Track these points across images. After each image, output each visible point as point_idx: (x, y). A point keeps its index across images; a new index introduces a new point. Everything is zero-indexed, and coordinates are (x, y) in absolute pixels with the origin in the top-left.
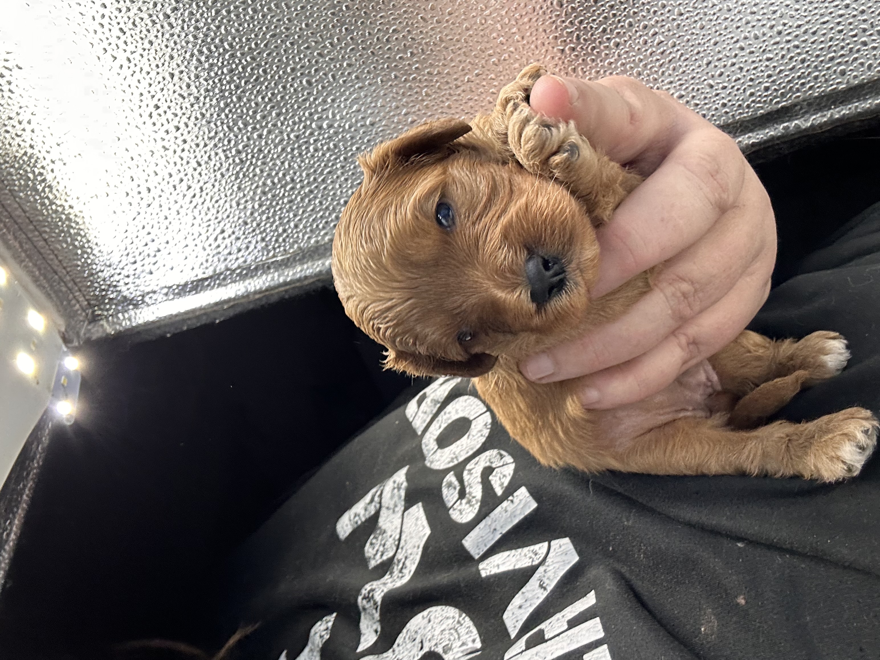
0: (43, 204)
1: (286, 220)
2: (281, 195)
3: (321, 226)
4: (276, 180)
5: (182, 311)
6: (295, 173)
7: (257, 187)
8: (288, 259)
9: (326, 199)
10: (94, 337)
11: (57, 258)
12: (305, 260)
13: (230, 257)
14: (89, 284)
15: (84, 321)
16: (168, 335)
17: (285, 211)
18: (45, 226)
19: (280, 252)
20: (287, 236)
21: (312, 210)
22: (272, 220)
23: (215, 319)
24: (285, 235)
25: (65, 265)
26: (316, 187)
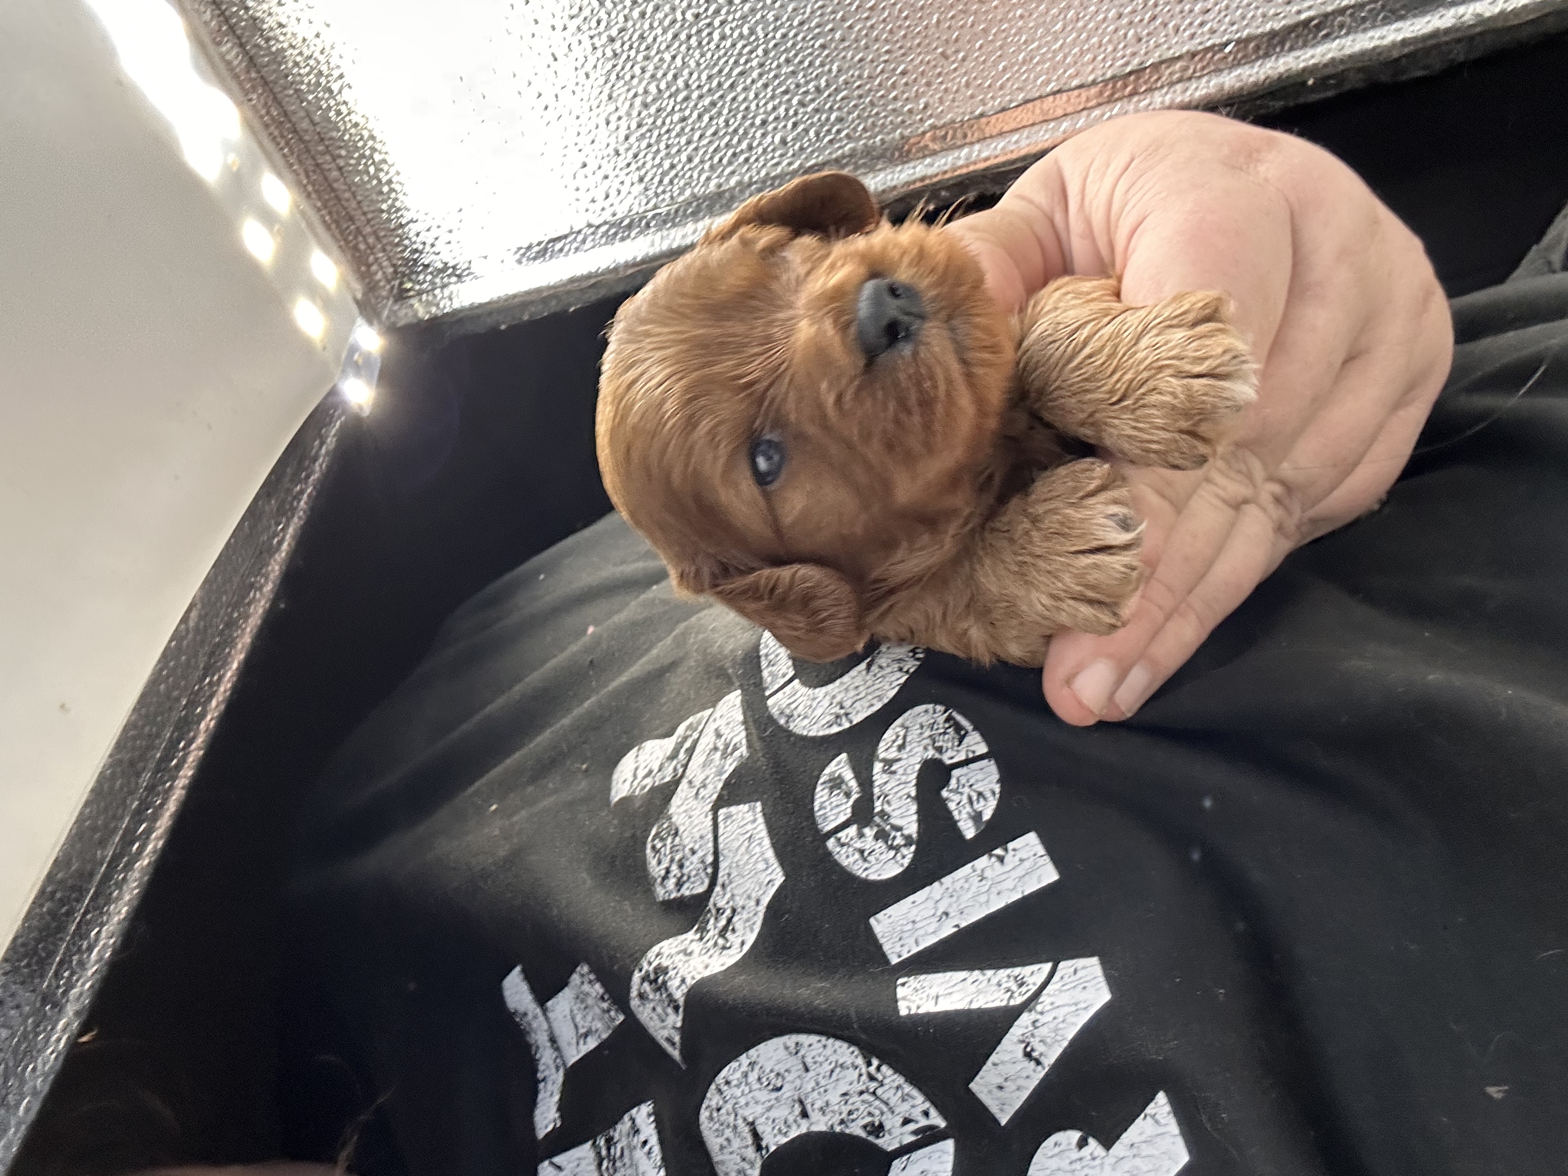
0: (339, 113)
1: (674, 150)
2: (669, 109)
3: (725, 161)
4: (663, 86)
5: (523, 290)
6: (691, 74)
7: (635, 95)
8: (676, 212)
9: (735, 116)
10: (401, 324)
11: (355, 197)
12: (701, 215)
13: (592, 207)
14: (397, 240)
15: (388, 298)
16: (503, 327)
17: (674, 134)
18: (341, 147)
19: (664, 200)
20: (676, 175)
21: (715, 134)
22: (654, 149)
23: (570, 305)
24: (672, 174)
25: (365, 209)
26: (722, 97)
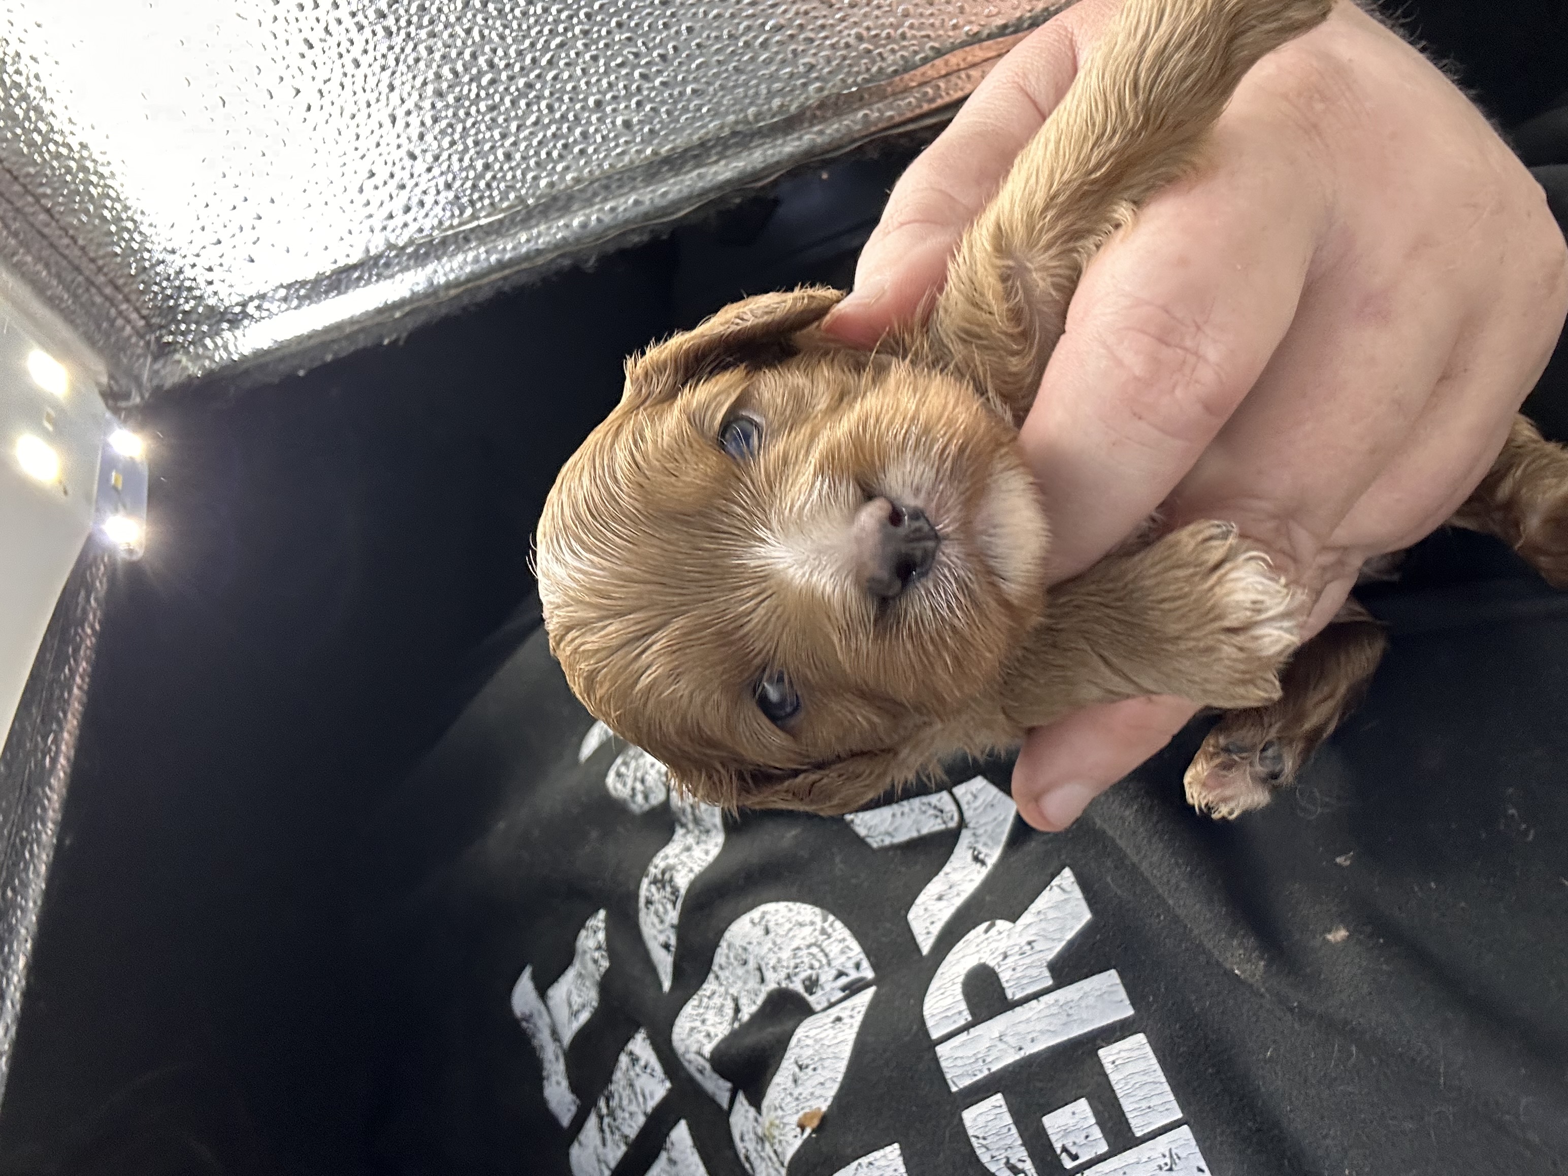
0: (31, 144)
1: (487, 147)
2: (473, 96)
3: (555, 154)
4: (459, 68)
5: (319, 328)
6: (494, 51)
7: (425, 83)
8: (501, 221)
9: (560, 100)
10: (168, 384)
11: (75, 242)
12: (533, 222)
13: (391, 224)
14: (142, 287)
15: (146, 357)
16: (301, 373)
17: (483, 127)
18: (41, 185)
19: (483, 207)
20: (494, 178)
21: (536, 123)
22: (460, 147)
23: (381, 338)
24: (489, 176)
25: (92, 255)
26: (539, 76)
